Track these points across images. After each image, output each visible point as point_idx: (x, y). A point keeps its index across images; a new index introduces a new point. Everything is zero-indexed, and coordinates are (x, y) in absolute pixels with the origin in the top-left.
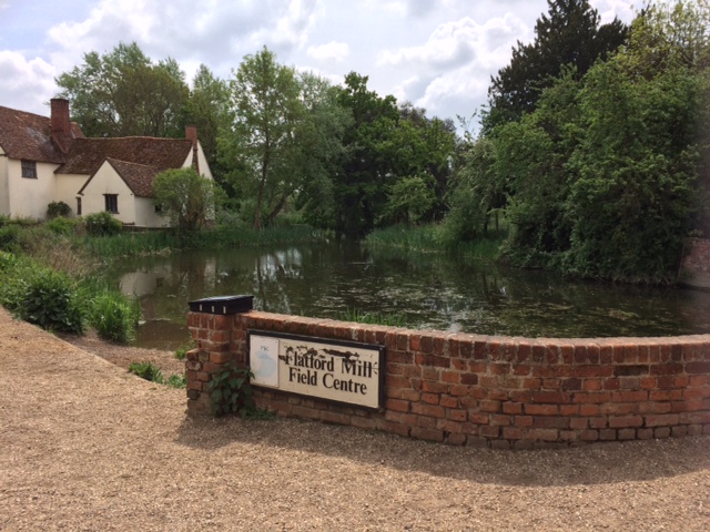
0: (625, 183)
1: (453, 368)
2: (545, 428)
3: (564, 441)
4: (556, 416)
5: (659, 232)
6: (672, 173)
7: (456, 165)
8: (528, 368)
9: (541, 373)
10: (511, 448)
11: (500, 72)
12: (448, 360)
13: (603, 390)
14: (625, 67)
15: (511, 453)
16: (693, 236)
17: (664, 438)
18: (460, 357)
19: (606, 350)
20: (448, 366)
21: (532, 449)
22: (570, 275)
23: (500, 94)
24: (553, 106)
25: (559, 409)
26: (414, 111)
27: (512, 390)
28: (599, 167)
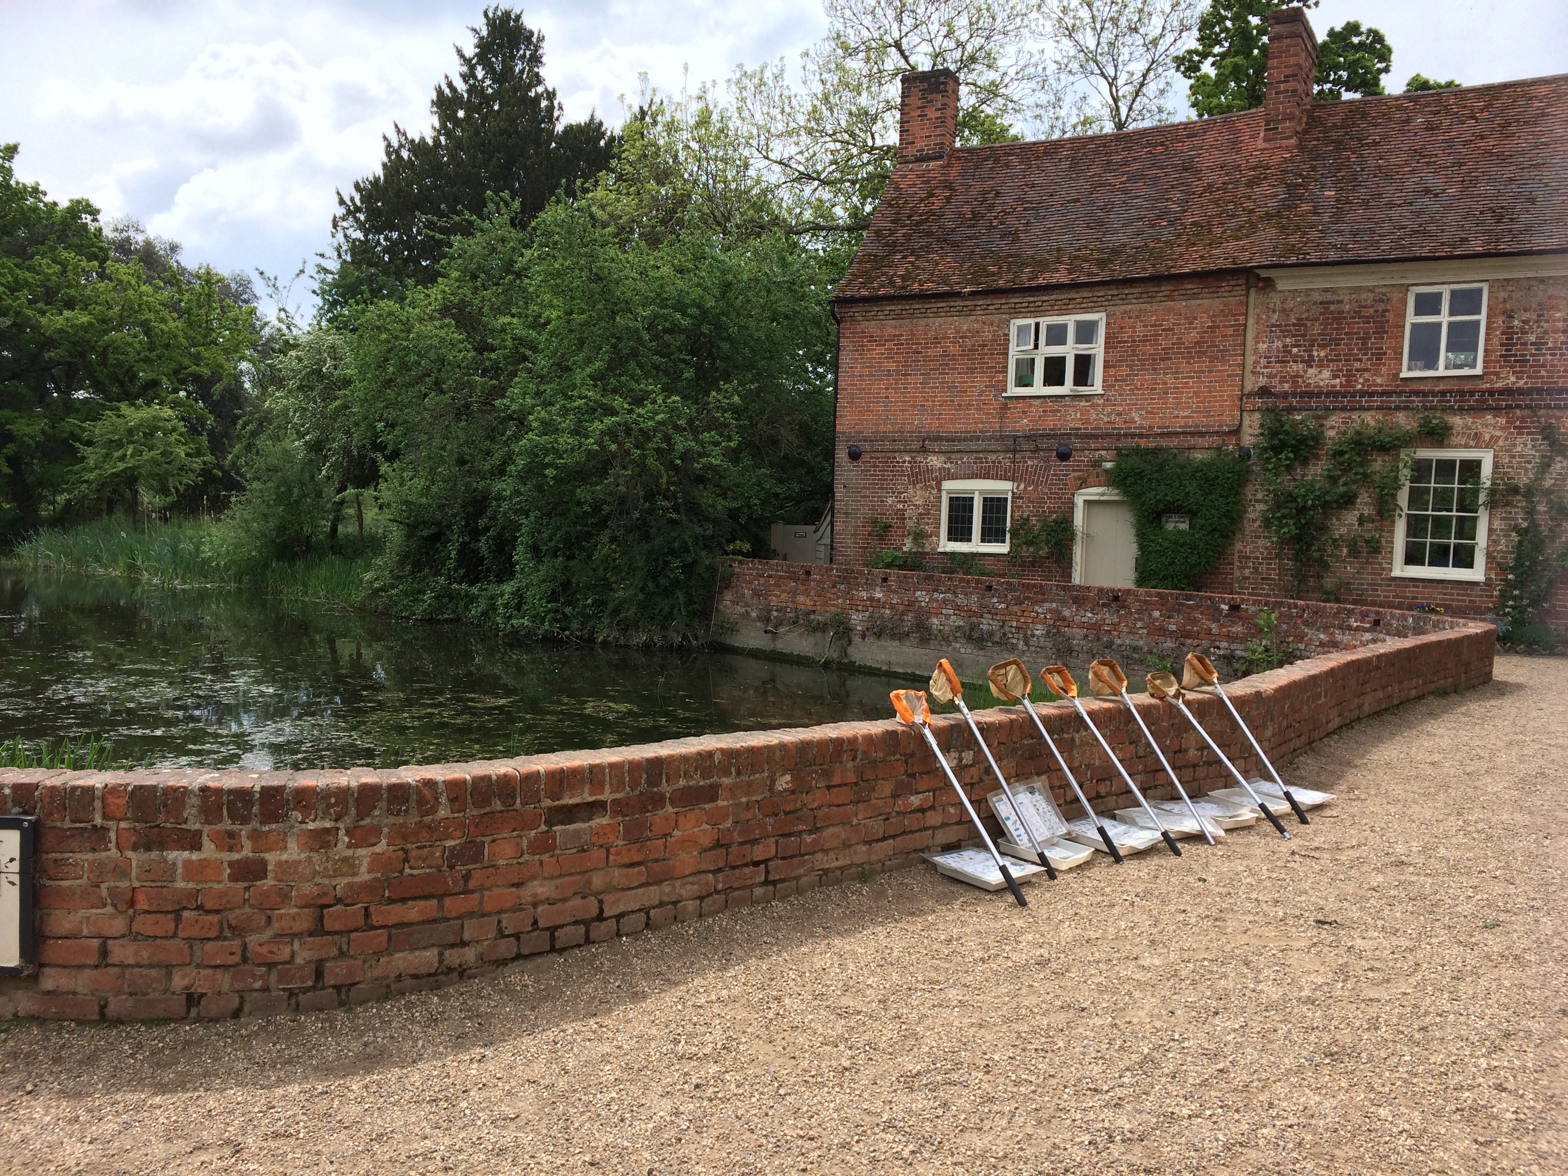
0: (614, 447)
1: (209, 850)
2: (412, 950)
3: (450, 970)
4: (435, 921)
5: (676, 545)
6: (695, 431)
7: (261, 383)
8: (376, 831)
9: (405, 837)
10: (341, 1004)
11: (357, 187)
12: (198, 834)
13: (526, 857)
14: (611, 215)
15: (341, 1015)
16: (734, 552)
17: (635, 934)
18: (226, 824)
19: (531, 778)
20: (197, 846)
21: (386, 998)
22: (515, 632)
23: (359, 235)
24: (474, 277)
25: (441, 906)
26: (148, 244)
27: (344, 881)
28: (565, 412)
